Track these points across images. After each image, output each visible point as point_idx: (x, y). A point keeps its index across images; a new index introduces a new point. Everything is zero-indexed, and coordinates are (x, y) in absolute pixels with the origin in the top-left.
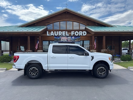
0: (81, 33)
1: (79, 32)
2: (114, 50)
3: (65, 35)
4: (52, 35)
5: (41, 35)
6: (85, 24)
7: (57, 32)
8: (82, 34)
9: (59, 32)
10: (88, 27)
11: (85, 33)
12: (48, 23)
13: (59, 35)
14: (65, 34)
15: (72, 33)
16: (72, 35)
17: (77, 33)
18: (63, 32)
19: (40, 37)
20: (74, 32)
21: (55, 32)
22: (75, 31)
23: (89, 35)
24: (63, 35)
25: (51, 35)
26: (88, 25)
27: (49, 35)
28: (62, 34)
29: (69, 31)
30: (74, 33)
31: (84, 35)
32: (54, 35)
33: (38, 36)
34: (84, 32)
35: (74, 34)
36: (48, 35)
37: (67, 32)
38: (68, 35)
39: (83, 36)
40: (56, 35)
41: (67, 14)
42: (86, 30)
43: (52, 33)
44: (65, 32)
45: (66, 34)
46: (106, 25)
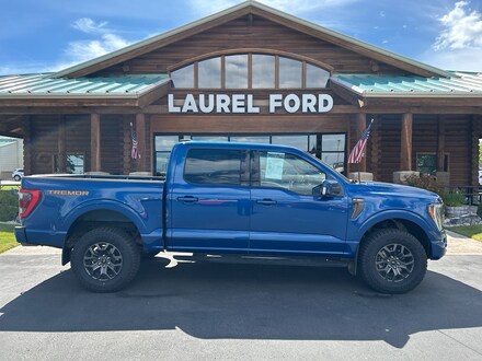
0: (309, 101)
1: (301, 98)
2: (448, 173)
3: (243, 110)
4: (190, 108)
5: (147, 111)
6: (328, 67)
7: (211, 97)
8: (316, 107)
9: (219, 97)
10: (339, 77)
11: (326, 103)
12: (177, 60)
13: (219, 110)
14: (242, 103)
15: (273, 102)
16: (272, 110)
17: (292, 103)
18: (235, 97)
19: (140, 118)
20: (280, 97)
21: (202, 97)
22: (285, 93)
23: (343, 109)
24: (235, 110)
25: (184, 110)
26: (340, 69)
27: (178, 110)
28: (230, 107)
29: (262, 95)
30: (282, 101)
31: (322, 109)
32: (196, 110)
33: (133, 112)
34: (322, 97)
35: (279, 104)
36: (172, 109)
37: (250, 97)
38: (257, 110)
39: (317, 113)
40: (204, 109)
41: (253, 26)
42: (331, 88)
43: (189, 103)
44: (242, 97)
45: (246, 107)
46: (416, 71)
